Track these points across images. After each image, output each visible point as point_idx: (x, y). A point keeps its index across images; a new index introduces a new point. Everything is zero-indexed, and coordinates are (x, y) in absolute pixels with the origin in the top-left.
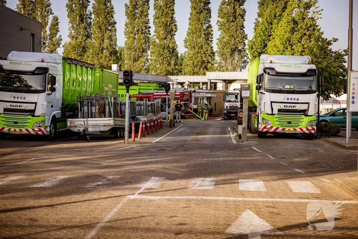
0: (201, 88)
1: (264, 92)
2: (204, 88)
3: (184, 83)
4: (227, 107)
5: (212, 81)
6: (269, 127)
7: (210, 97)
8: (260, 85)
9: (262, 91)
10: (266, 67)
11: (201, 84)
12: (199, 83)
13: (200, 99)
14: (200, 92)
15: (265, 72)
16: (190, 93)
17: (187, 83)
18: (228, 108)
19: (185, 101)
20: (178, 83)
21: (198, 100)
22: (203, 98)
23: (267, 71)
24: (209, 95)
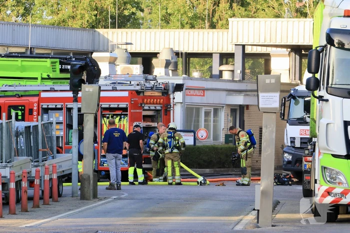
0: (215, 72)
1: (327, 96)
2: (226, 76)
3: (155, 55)
4: (293, 142)
5: (249, 50)
6: (338, 190)
7: (242, 108)
8: (318, 76)
9: (322, 92)
10: (332, 27)
11: (216, 59)
12: (209, 55)
13: (207, 114)
14: (204, 90)
15: (330, 41)
16: (165, 92)
17: (164, 56)
18: (298, 144)
19: (146, 118)
20: (134, 55)
21: (198, 115)
22: (216, 111)
23: (336, 38)
24: (239, 100)
